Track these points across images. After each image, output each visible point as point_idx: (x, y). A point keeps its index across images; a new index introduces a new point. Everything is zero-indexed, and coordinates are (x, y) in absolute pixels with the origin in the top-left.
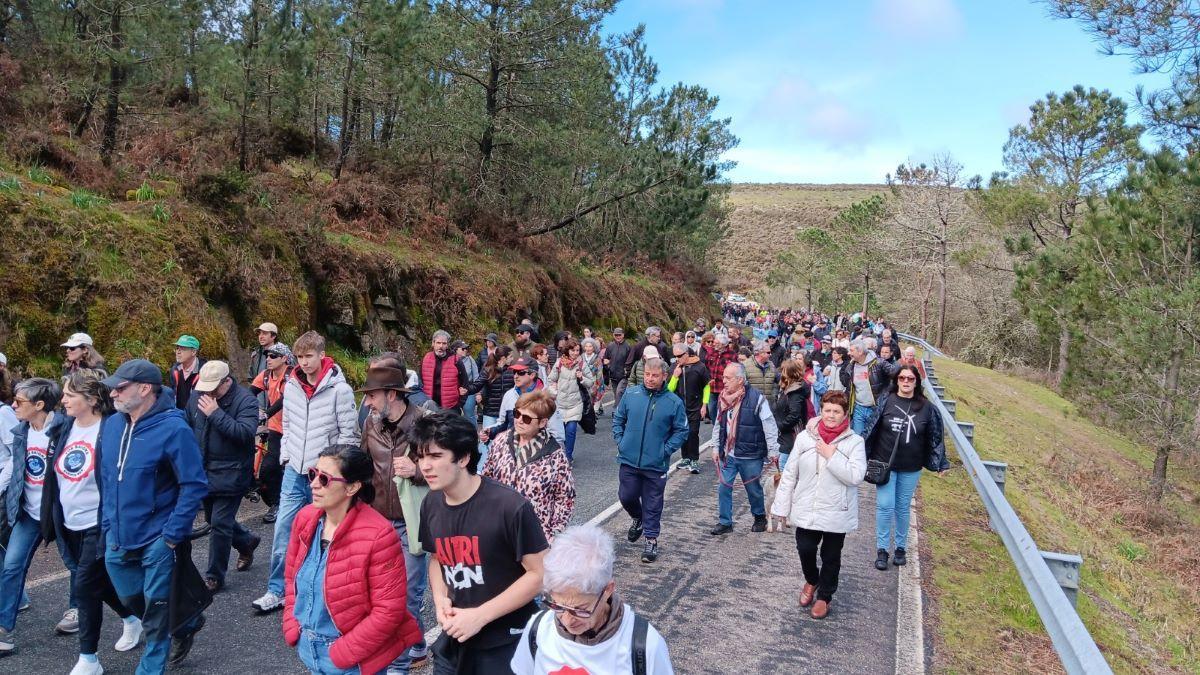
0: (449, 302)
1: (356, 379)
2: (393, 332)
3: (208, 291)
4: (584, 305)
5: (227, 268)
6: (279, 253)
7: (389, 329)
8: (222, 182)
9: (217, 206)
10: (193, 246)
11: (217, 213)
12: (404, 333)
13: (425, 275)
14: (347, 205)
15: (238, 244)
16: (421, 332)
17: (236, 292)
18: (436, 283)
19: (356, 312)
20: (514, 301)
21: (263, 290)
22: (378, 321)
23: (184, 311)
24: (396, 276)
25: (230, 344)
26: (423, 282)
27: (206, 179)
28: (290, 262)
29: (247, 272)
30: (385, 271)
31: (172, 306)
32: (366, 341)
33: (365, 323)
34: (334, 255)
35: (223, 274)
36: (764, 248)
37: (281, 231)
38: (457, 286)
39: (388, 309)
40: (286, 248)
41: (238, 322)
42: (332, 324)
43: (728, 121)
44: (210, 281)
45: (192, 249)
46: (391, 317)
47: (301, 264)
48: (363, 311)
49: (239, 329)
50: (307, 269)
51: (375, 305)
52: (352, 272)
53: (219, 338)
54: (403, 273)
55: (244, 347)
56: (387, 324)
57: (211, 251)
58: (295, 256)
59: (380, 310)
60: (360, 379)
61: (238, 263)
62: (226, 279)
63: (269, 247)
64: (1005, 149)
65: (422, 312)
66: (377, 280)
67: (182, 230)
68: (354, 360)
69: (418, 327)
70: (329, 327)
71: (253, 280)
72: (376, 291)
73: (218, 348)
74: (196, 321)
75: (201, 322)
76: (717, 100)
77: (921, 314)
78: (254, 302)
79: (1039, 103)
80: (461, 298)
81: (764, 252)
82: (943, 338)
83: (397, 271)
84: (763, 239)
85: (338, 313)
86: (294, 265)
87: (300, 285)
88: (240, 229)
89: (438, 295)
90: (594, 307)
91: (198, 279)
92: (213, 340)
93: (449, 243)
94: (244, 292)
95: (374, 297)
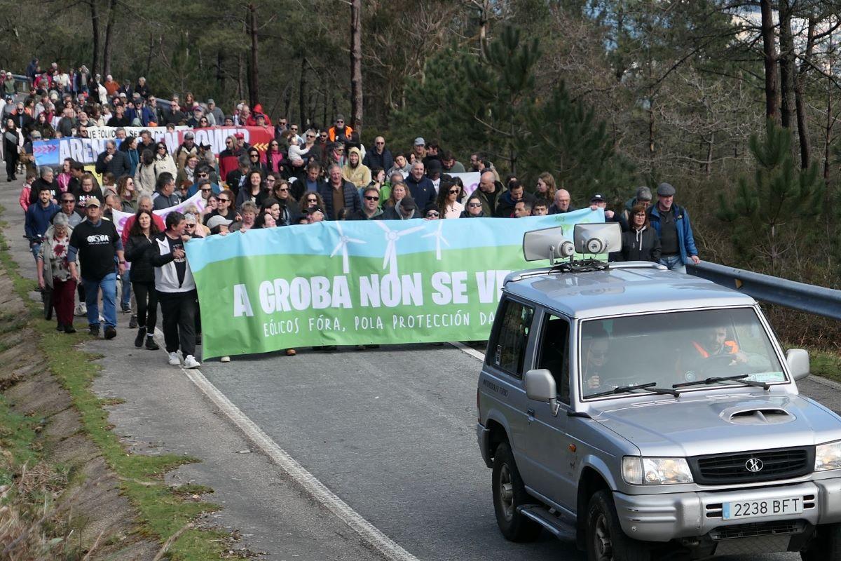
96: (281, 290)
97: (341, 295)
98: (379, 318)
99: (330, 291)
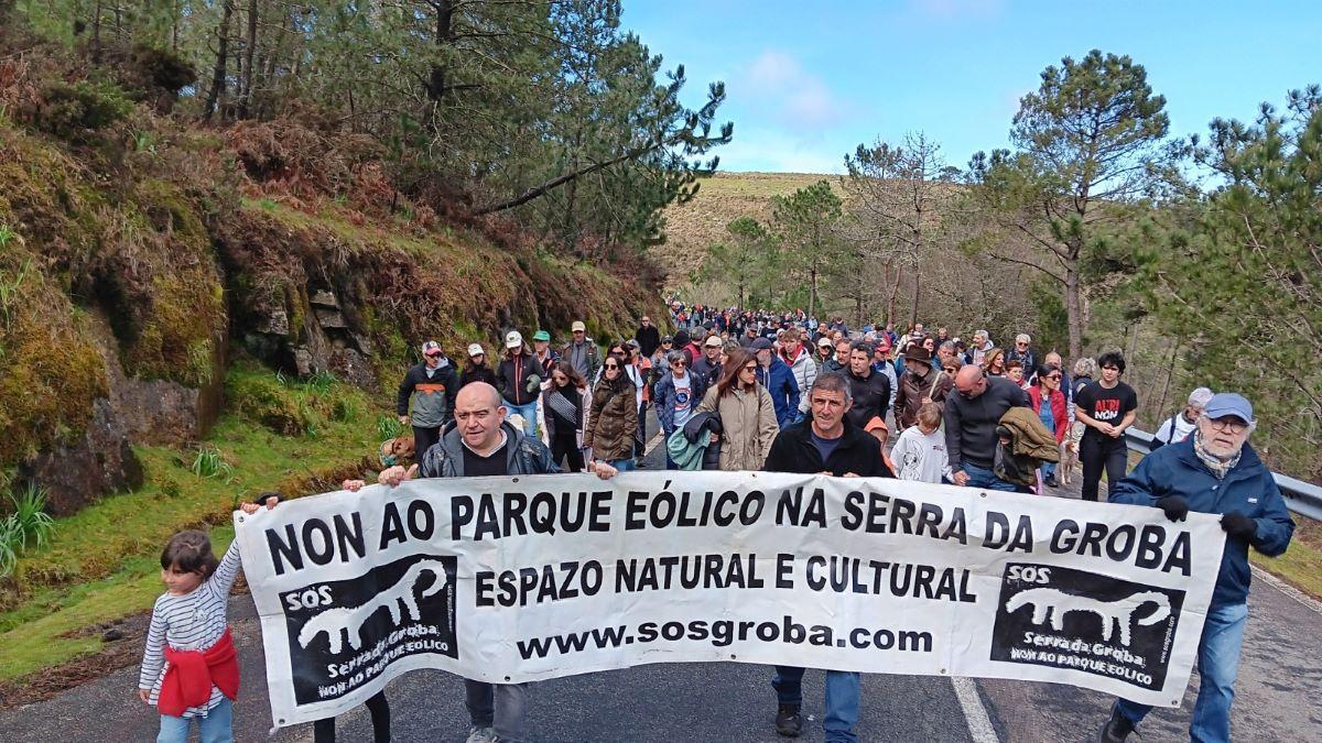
0: (415, 299)
1: (298, 417)
2: (339, 344)
3: (69, 281)
4: (560, 304)
5: (99, 244)
6: (179, 223)
7: (332, 340)
8: (87, 101)
9: (77, 142)
10: (43, 204)
11: (77, 153)
12: (356, 347)
13: (379, 261)
14: (262, 158)
15: (114, 205)
16: (378, 343)
17: (115, 283)
18: (395, 273)
19: (291, 315)
20: (492, 298)
21: (157, 280)
22: (318, 329)
23: (32, 317)
24: (343, 262)
25: (108, 371)
26: (377, 270)
27: (58, 95)
28: (196, 237)
29: (132, 252)
30: (327, 253)
31: (10, 308)
32: (303, 357)
33: (303, 331)
34: (255, 229)
35: (93, 255)
36: (678, 241)
37: (177, 189)
38: (424, 278)
39: (332, 310)
40: (187, 214)
41: (117, 335)
42: (256, 333)
44: (74, 265)
45: (41, 209)
46: (337, 322)
47: (212, 239)
48: (300, 314)
49: (119, 345)
50: (220, 248)
51: (311, 304)
52: (282, 255)
53: (92, 363)
54: (352, 258)
55: (129, 375)
56: (331, 333)
57: (71, 214)
58: (201, 227)
59: (320, 312)
60: (303, 417)
61: (118, 236)
62: (98, 263)
63: (163, 212)
64: (1015, 121)
65: (377, 314)
66: (319, 267)
67: (22, 175)
68: (290, 388)
69: (374, 337)
70: (250, 338)
71: (141, 265)
72: (316, 283)
73: (92, 380)
74: (54, 334)
75: (62, 335)
78: (145, 300)
79: (1051, 69)
80: (430, 294)
81: (679, 246)
83: (344, 253)
84: (677, 231)
85: (264, 318)
86: (202, 242)
87: (213, 273)
88: (117, 181)
89: (399, 290)
90: (571, 307)
91: (52, 261)
92: (83, 365)
93: (398, 218)
94: (129, 284)
95: (312, 293)
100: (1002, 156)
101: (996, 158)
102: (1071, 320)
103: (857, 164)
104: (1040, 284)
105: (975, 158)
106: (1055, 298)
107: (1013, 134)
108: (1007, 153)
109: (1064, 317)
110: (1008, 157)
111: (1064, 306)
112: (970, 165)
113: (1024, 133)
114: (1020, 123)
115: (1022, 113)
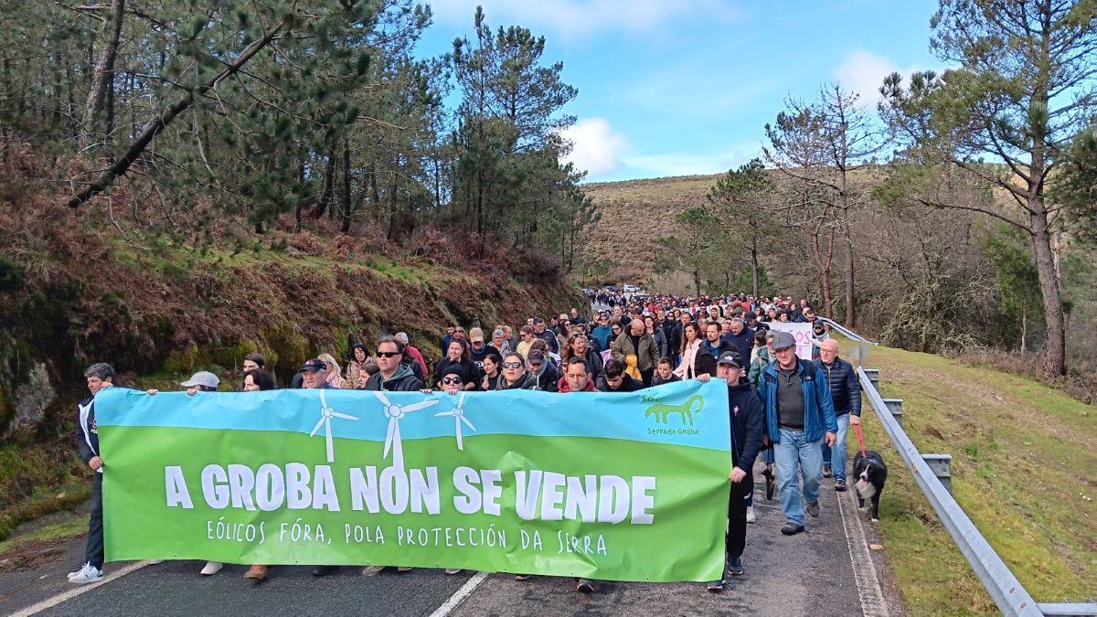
43: (559, 67)
64: (934, 24)
76: (542, 41)
77: (822, 286)
82: (854, 316)
96: (241, 480)
97: (325, 493)
98: (378, 528)
99: (311, 485)
100: (925, 81)
101: (917, 82)
102: (1042, 279)
103: (780, 133)
104: (996, 235)
105: (887, 81)
106: (1018, 253)
107: (934, 44)
108: (931, 76)
109: (1033, 275)
110: (934, 81)
111: (1033, 262)
112: (882, 91)
113: (947, 38)
114: (941, 27)
115: (941, 13)
